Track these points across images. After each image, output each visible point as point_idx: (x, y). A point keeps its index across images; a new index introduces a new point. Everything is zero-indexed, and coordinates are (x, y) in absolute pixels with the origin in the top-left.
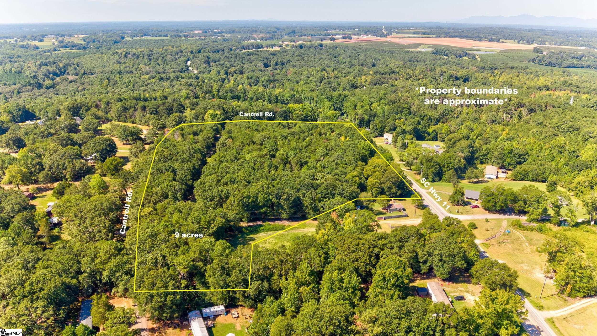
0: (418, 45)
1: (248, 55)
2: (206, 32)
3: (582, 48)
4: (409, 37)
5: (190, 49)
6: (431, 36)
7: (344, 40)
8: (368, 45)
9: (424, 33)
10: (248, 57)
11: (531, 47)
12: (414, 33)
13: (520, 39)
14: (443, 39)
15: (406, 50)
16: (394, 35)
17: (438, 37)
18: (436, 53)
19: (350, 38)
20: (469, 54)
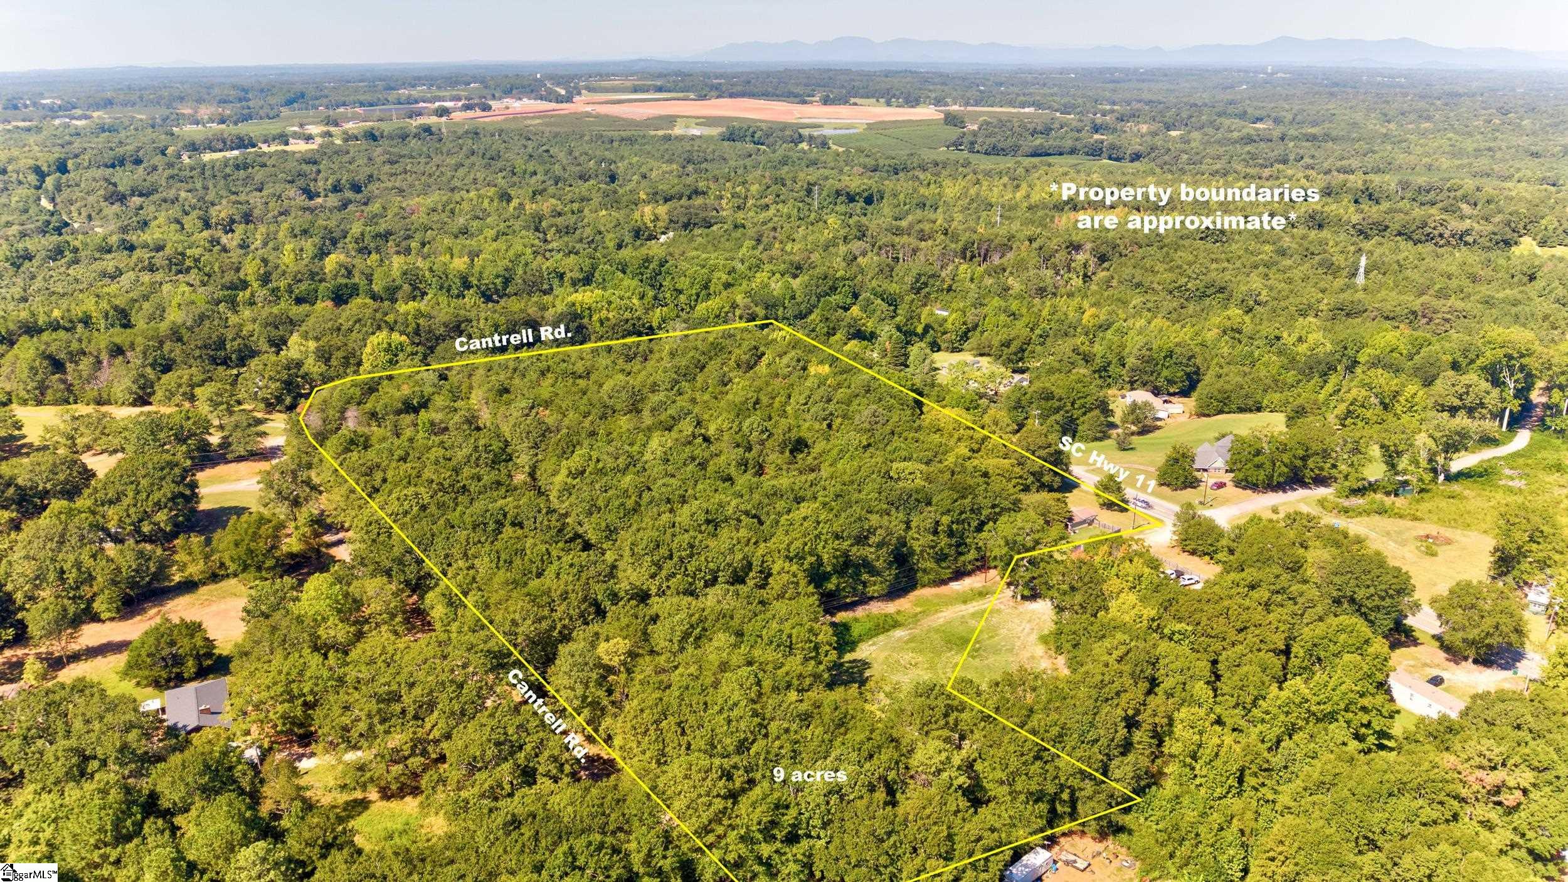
0: (671, 120)
1: (237, 167)
2: (16, 107)
3: (1027, 110)
4: (636, 100)
5: (31, 162)
6: (681, 95)
7: (470, 114)
8: (547, 125)
9: (660, 89)
10: (242, 174)
11: (927, 112)
12: (635, 90)
13: (888, 96)
14: (714, 101)
15: (661, 133)
16: (586, 96)
17: (703, 97)
18: (731, 137)
19: (487, 108)
20: (811, 137)
